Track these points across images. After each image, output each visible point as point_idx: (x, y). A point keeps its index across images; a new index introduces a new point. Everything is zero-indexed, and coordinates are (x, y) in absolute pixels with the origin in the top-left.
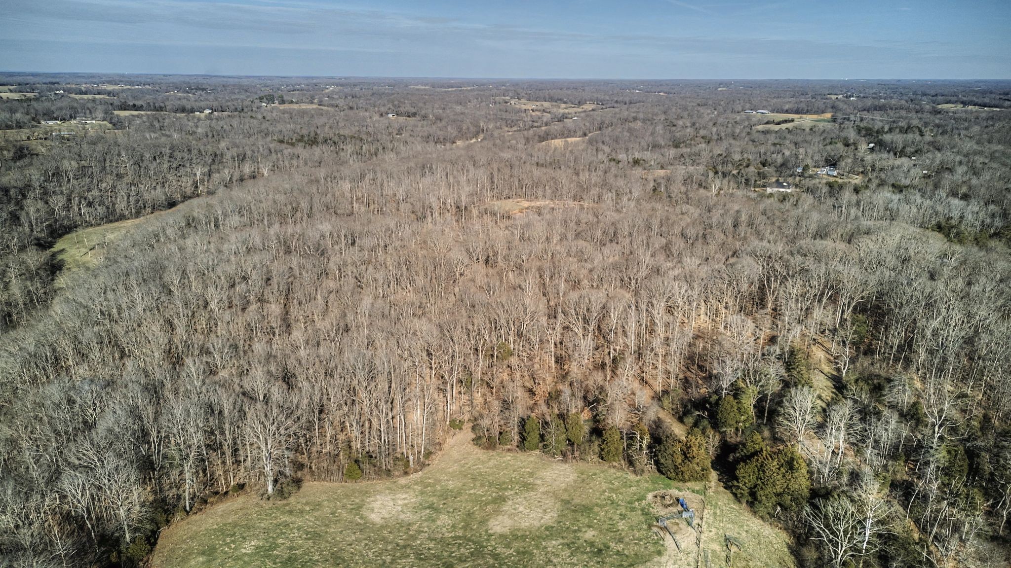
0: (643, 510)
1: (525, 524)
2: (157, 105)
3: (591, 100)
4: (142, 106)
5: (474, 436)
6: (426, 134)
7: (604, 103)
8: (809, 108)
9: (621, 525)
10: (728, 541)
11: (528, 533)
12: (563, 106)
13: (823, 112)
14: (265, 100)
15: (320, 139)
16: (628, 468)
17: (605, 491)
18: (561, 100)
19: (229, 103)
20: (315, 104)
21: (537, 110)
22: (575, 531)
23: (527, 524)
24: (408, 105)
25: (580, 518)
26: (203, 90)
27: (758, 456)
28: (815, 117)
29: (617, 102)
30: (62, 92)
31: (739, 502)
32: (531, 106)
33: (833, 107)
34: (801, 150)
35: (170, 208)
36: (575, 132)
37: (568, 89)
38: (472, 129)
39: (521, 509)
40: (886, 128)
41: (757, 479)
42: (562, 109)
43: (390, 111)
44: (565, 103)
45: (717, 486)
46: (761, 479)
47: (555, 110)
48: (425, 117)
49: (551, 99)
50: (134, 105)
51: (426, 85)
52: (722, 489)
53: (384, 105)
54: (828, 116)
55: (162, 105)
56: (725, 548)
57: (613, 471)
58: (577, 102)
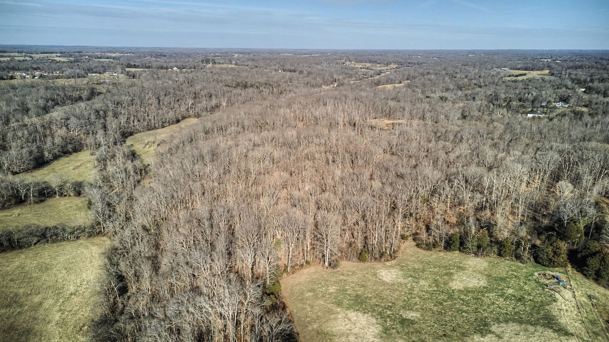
0: (535, 280)
1: (471, 285)
2: (147, 65)
3: (393, 62)
4: (139, 65)
5: (416, 244)
6: (306, 82)
7: (402, 64)
8: (534, 67)
9: (526, 288)
10: (590, 297)
11: (474, 290)
12: (378, 65)
13: (542, 69)
14: (205, 62)
15: (249, 84)
16: (517, 260)
17: (508, 271)
18: (376, 62)
19: (186, 64)
20: (233, 64)
21: (363, 68)
22: (501, 290)
23: (472, 285)
24: (289, 65)
25: (501, 284)
26: (165, 56)
27: (599, 253)
28: (539, 72)
29: (409, 63)
30: (87, 57)
31: (588, 278)
32: (359, 65)
33: (548, 67)
34: (543, 92)
35: (177, 123)
36: (395, 80)
37: (377, 55)
38: (330, 79)
39: (464, 278)
40: (589, 79)
41: (600, 266)
42: (378, 68)
43: (280, 69)
44: (379, 63)
45: (572, 270)
46: (602, 266)
47: (374, 68)
48: (301, 72)
49: (370, 62)
50: (135, 65)
51: (291, 53)
52: (575, 272)
53: (275, 65)
54: (547, 72)
55: (150, 65)
56: (589, 300)
57: (507, 261)
58: (386, 63)
